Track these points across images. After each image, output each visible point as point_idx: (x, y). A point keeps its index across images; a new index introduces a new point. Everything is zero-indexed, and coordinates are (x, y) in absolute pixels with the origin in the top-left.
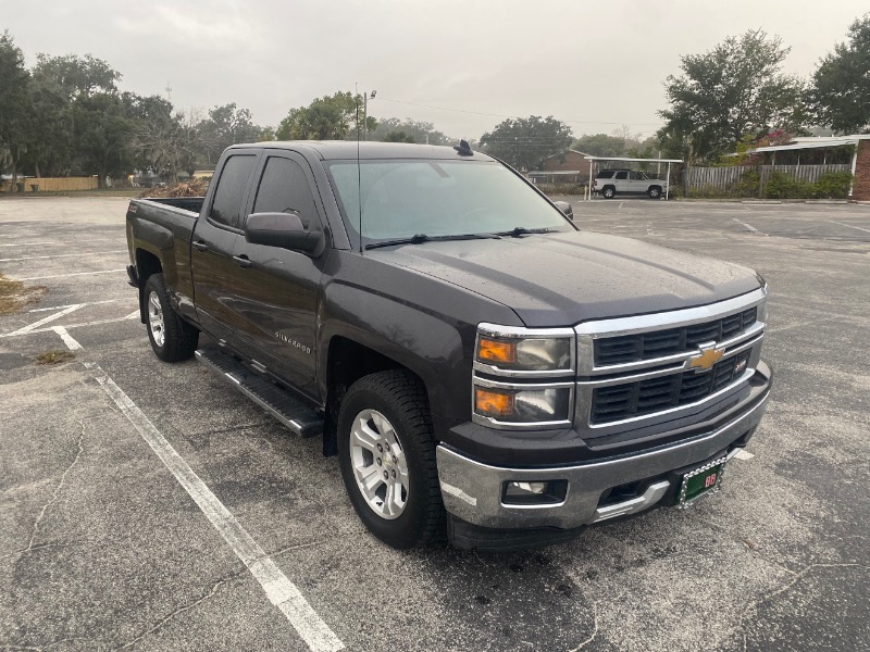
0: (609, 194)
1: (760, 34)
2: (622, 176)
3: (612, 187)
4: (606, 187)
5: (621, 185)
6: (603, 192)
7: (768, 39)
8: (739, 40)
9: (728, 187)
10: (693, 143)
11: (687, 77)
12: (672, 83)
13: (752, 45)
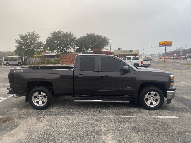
0: (8, 65)
1: (35, 32)
2: (10, 60)
3: (8, 63)
4: (7, 63)
5: (11, 63)
6: (6, 65)
7: (36, 33)
8: (31, 33)
9: (39, 62)
10: (24, 53)
11: (20, 39)
12: (16, 40)
13: (33, 34)
